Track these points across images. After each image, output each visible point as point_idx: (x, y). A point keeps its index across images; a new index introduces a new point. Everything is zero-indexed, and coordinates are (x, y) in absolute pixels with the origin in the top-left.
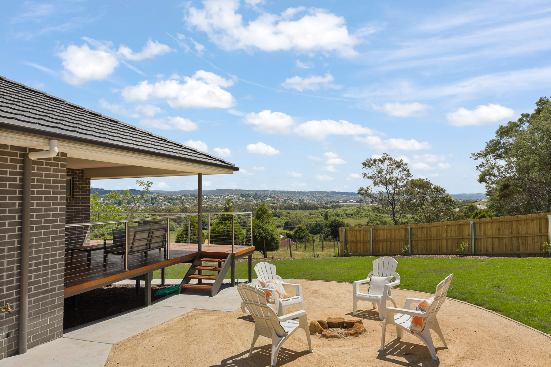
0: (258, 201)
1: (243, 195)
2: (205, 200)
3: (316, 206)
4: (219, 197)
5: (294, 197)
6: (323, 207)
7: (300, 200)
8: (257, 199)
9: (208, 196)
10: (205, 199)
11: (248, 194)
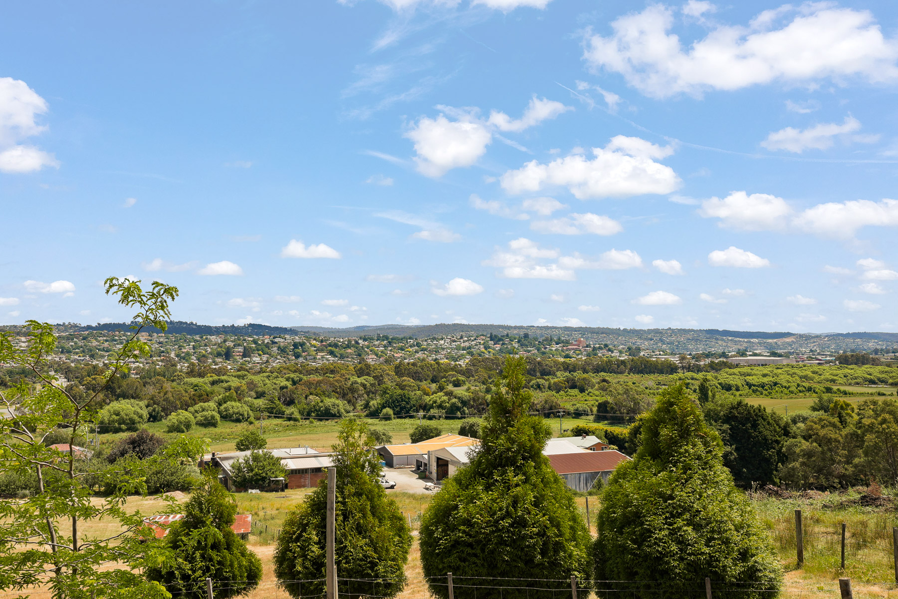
0: (529, 351)
1: (496, 336)
2: (410, 349)
3: (671, 365)
4: (442, 342)
5: (615, 343)
6: (689, 368)
7: (629, 349)
8: (527, 346)
9: (416, 339)
10: (411, 346)
11: (507, 335)
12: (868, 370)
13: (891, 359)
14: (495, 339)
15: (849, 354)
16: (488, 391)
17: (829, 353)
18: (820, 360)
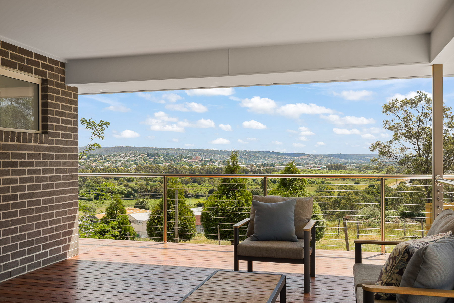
0: (169, 163)
1: (150, 154)
2: (100, 161)
3: (246, 170)
4: (119, 157)
5: (216, 158)
6: (255, 171)
7: (224, 161)
8: (168, 159)
9: (104, 155)
10: (101, 159)
11: (157, 153)
12: (342, 172)
13: (352, 167)
14: (149, 155)
15: (333, 164)
16: (147, 184)
17: (323, 164)
18: (319, 168)
